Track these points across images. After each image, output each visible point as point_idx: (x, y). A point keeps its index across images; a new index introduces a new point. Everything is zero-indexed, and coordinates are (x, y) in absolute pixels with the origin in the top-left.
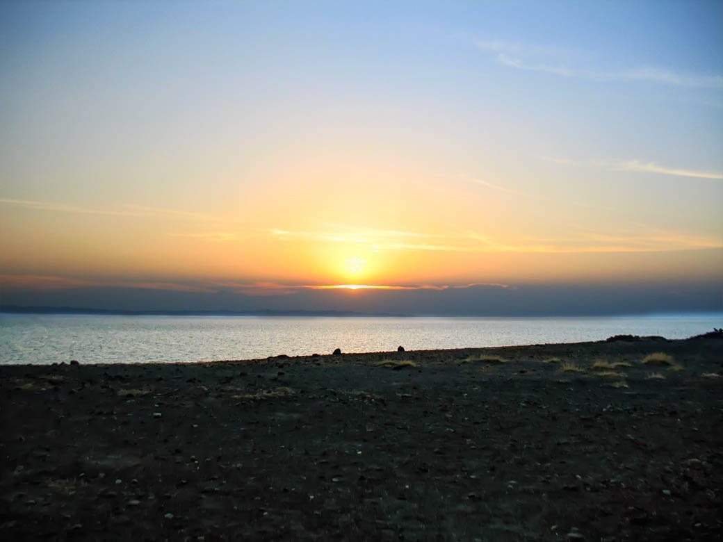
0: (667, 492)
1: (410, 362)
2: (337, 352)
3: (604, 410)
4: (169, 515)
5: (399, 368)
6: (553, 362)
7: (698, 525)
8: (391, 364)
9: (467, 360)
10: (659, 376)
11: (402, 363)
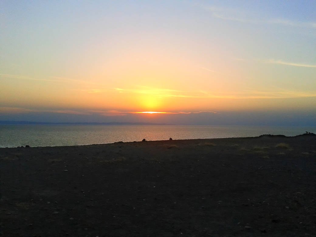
0: (287, 207)
1: (175, 145)
2: (144, 140)
3: (259, 168)
4: (71, 219)
5: (170, 148)
6: (236, 146)
7: (301, 223)
8: (167, 146)
9: (199, 145)
10: (283, 153)
11: (172, 146)
